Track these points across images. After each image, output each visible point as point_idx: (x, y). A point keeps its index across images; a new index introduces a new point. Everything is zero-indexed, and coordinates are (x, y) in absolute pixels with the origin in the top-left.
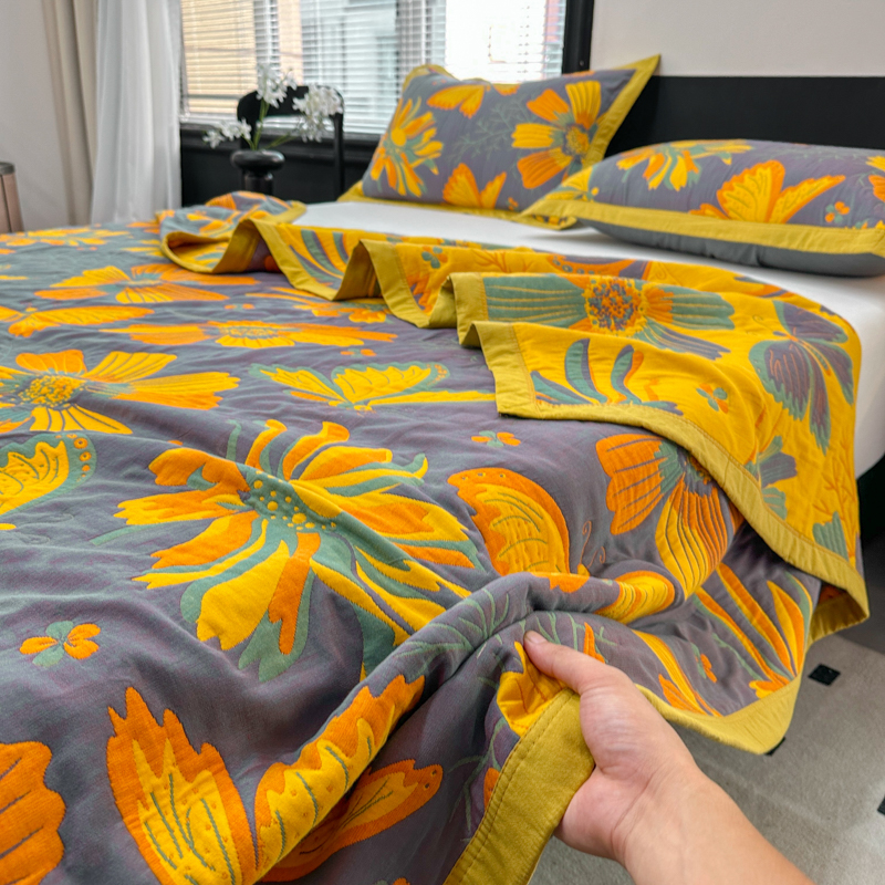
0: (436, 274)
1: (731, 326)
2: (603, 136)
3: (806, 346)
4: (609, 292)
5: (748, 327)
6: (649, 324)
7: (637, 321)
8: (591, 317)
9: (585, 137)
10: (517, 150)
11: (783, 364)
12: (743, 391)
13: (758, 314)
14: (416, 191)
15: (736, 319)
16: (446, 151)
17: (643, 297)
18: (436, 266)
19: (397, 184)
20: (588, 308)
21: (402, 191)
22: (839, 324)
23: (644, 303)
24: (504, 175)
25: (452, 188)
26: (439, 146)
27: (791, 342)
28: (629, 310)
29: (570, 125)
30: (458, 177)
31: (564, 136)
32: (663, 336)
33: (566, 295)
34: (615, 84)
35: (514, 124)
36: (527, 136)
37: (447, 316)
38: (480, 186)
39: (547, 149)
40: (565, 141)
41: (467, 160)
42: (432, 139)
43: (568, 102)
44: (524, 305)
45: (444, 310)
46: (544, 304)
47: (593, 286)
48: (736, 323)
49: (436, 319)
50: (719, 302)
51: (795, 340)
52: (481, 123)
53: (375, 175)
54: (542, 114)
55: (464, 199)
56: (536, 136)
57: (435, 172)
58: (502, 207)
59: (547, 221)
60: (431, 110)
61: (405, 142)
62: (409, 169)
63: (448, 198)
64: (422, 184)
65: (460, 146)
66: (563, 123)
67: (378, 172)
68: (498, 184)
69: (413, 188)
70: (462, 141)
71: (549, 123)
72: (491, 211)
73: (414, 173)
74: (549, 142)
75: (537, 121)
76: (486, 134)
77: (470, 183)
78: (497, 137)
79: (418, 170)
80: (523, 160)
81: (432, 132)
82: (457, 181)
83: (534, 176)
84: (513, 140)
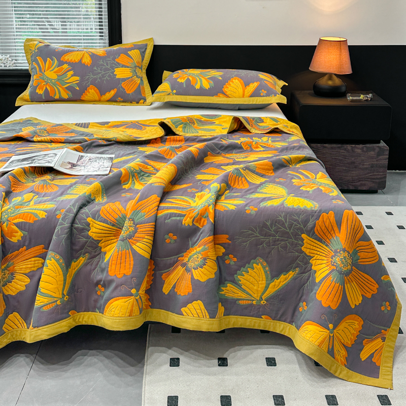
9: (140, 70)
10: (119, 79)
16: (82, 80)
19: (55, 95)
24: (116, 90)
25: (87, 95)
26: (78, 78)
29: (136, 67)
30: (90, 90)
31: (135, 71)
34: (144, 50)
35: (113, 68)
36: (120, 73)
38: (102, 92)
39: (132, 77)
40: (136, 73)
41: (93, 83)
42: (72, 76)
43: (131, 58)
52: (95, 68)
53: (40, 92)
54: (124, 63)
55: (92, 99)
56: (126, 72)
57: (78, 88)
58: (112, 101)
59: (138, 103)
60: (66, 63)
61: (56, 77)
62: (63, 88)
63: (83, 98)
64: (70, 93)
65: (88, 78)
66: (133, 66)
67: (42, 90)
68: (112, 93)
69: (65, 96)
70: (89, 75)
71: (128, 67)
72: (107, 102)
73: (66, 89)
74: (130, 75)
75: (123, 66)
76: (100, 73)
77: (96, 93)
78: (107, 73)
79: (67, 88)
80: (123, 83)
81: (71, 73)
82: (89, 92)
83: (130, 88)
84: (116, 75)
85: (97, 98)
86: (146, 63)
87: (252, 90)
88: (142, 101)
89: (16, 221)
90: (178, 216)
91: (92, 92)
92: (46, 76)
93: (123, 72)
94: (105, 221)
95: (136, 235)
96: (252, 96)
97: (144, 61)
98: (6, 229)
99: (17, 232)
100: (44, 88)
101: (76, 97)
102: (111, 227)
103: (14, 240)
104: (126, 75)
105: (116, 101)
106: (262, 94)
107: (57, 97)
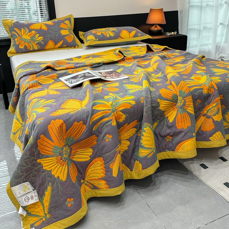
16: (44, 38)
24: (62, 41)
25: (48, 46)
26: (42, 37)
34: (70, 20)
35: (59, 30)
36: (63, 32)
38: (56, 44)
39: (69, 34)
41: (51, 39)
42: (39, 36)
43: (67, 25)
52: (50, 31)
53: (21, 47)
54: (64, 28)
55: (50, 48)
56: (66, 32)
57: (43, 43)
58: (61, 47)
59: (75, 47)
60: (33, 30)
61: (30, 38)
62: (34, 44)
63: (46, 48)
64: (39, 46)
65: (48, 37)
66: (69, 29)
67: (23, 46)
68: (61, 43)
69: (36, 48)
70: (48, 35)
71: (67, 29)
72: (58, 49)
73: (36, 44)
74: (69, 33)
75: (64, 29)
76: (54, 33)
77: (53, 44)
78: (56, 33)
80: (66, 37)
81: (38, 35)
82: (49, 44)
83: (70, 39)
84: (62, 34)
85: (53, 47)
87: (133, 34)
88: (77, 46)
89: (121, 109)
90: (200, 90)
91: (51, 44)
92: (23, 38)
94: (166, 100)
95: (186, 104)
96: (134, 37)
98: (116, 115)
99: (122, 116)
100: (24, 45)
101: (42, 48)
102: (170, 102)
103: (121, 120)
105: (63, 47)
106: (139, 36)
107: (31, 49)
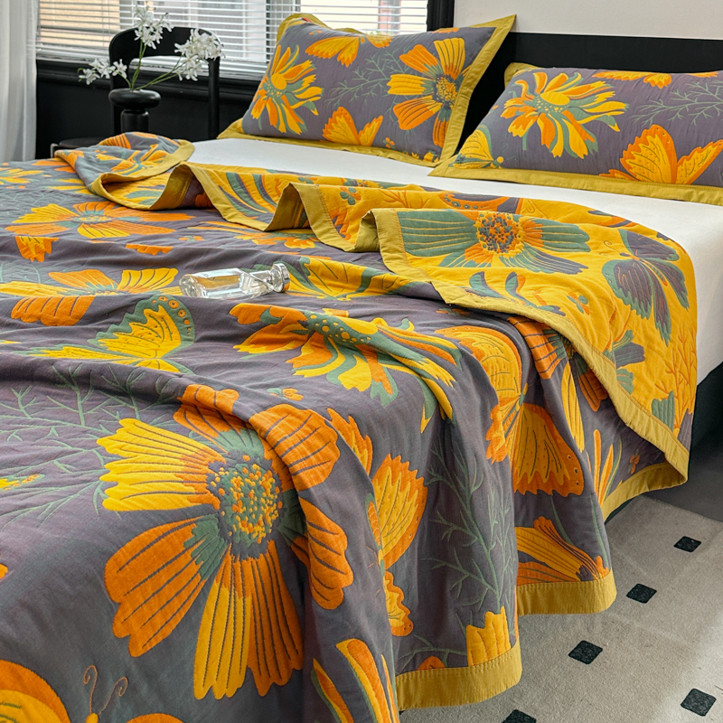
0: (353, 209)
1: (588, 250)
2: (468, 85)
3: (646, 263)
4: (494, 223)
5: (600, 250)
6: (526, 247)
7: (517, 245)
8: (482, 242)
9: (453, 86)
10: (392, 96)
11: (628, 276)
12: (599, 297)
13: (607, 239)
14: (297, 130)
15: (592, 244)
16: (325, 96)
17: (520, 227)
18: (352, 203)
19: (278, 124)
20: (479, 236)
21: (282, 129)
22: (672, 246)
23: (521, 232)
24: (381, 118)
25: (332, 128)
26: (319, 90)
27: (634, 261)
28: (510, 238)
29: (439, 76)
30: (337, 118)
31: (434, 85)
32: (537, 256)
33: (461, 225)
35: (389, 73)
36: (399, 85)
37: (369, 242)
38: (359, 128)
39: (420, 96)
40: (436, 90)
41: (345, 103)
42: (312, 85)
43: (437, 55)
44: (430, 233)
45: (366, 237)
46: (445, 232)
47: (481, 219)
48: (591, 247)
49: (360, 244)
50: (577, 231)
51: (637, 259)
52: (357, 72)
53: (255, 114)
54: (412, 65)
55: (342, 137)
56: (410, 85)
57: (316, 113)
58: (377, 145)
59: (422, 158)
60: (310, 58)
61: (285, 86)
62: (290, 109)
63: (327, 136)
64: (303, 123)
65: (338, 91)
66: (433, 73)
67: (259, 111)
68: (375, 124)
69: (295, 127)
70: (340, 86)
71: (420, 75)
73: (295, 113)
74: (421, 91)
75: (409, 71)
76: (363, 82)
77: (349, 124)
78: (373, 84)
79: (298, 111)
80: (398, 105)
81: (312, 78)
82: (336, 122)
83: (409, 119)
84: (389, 88)
85: (352, 138)
86: (477, 73)
88: (429, 156)
93: (405, 84)
97: (471, 68)
100: (263, 108)
104: (407, 89)
105: (383, 147)
